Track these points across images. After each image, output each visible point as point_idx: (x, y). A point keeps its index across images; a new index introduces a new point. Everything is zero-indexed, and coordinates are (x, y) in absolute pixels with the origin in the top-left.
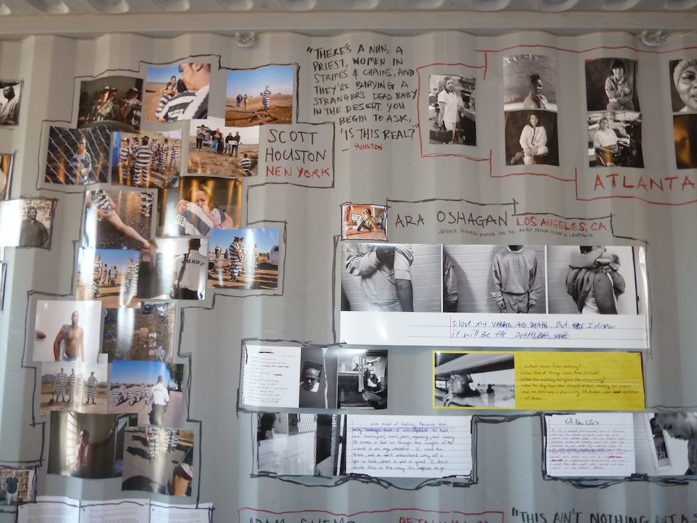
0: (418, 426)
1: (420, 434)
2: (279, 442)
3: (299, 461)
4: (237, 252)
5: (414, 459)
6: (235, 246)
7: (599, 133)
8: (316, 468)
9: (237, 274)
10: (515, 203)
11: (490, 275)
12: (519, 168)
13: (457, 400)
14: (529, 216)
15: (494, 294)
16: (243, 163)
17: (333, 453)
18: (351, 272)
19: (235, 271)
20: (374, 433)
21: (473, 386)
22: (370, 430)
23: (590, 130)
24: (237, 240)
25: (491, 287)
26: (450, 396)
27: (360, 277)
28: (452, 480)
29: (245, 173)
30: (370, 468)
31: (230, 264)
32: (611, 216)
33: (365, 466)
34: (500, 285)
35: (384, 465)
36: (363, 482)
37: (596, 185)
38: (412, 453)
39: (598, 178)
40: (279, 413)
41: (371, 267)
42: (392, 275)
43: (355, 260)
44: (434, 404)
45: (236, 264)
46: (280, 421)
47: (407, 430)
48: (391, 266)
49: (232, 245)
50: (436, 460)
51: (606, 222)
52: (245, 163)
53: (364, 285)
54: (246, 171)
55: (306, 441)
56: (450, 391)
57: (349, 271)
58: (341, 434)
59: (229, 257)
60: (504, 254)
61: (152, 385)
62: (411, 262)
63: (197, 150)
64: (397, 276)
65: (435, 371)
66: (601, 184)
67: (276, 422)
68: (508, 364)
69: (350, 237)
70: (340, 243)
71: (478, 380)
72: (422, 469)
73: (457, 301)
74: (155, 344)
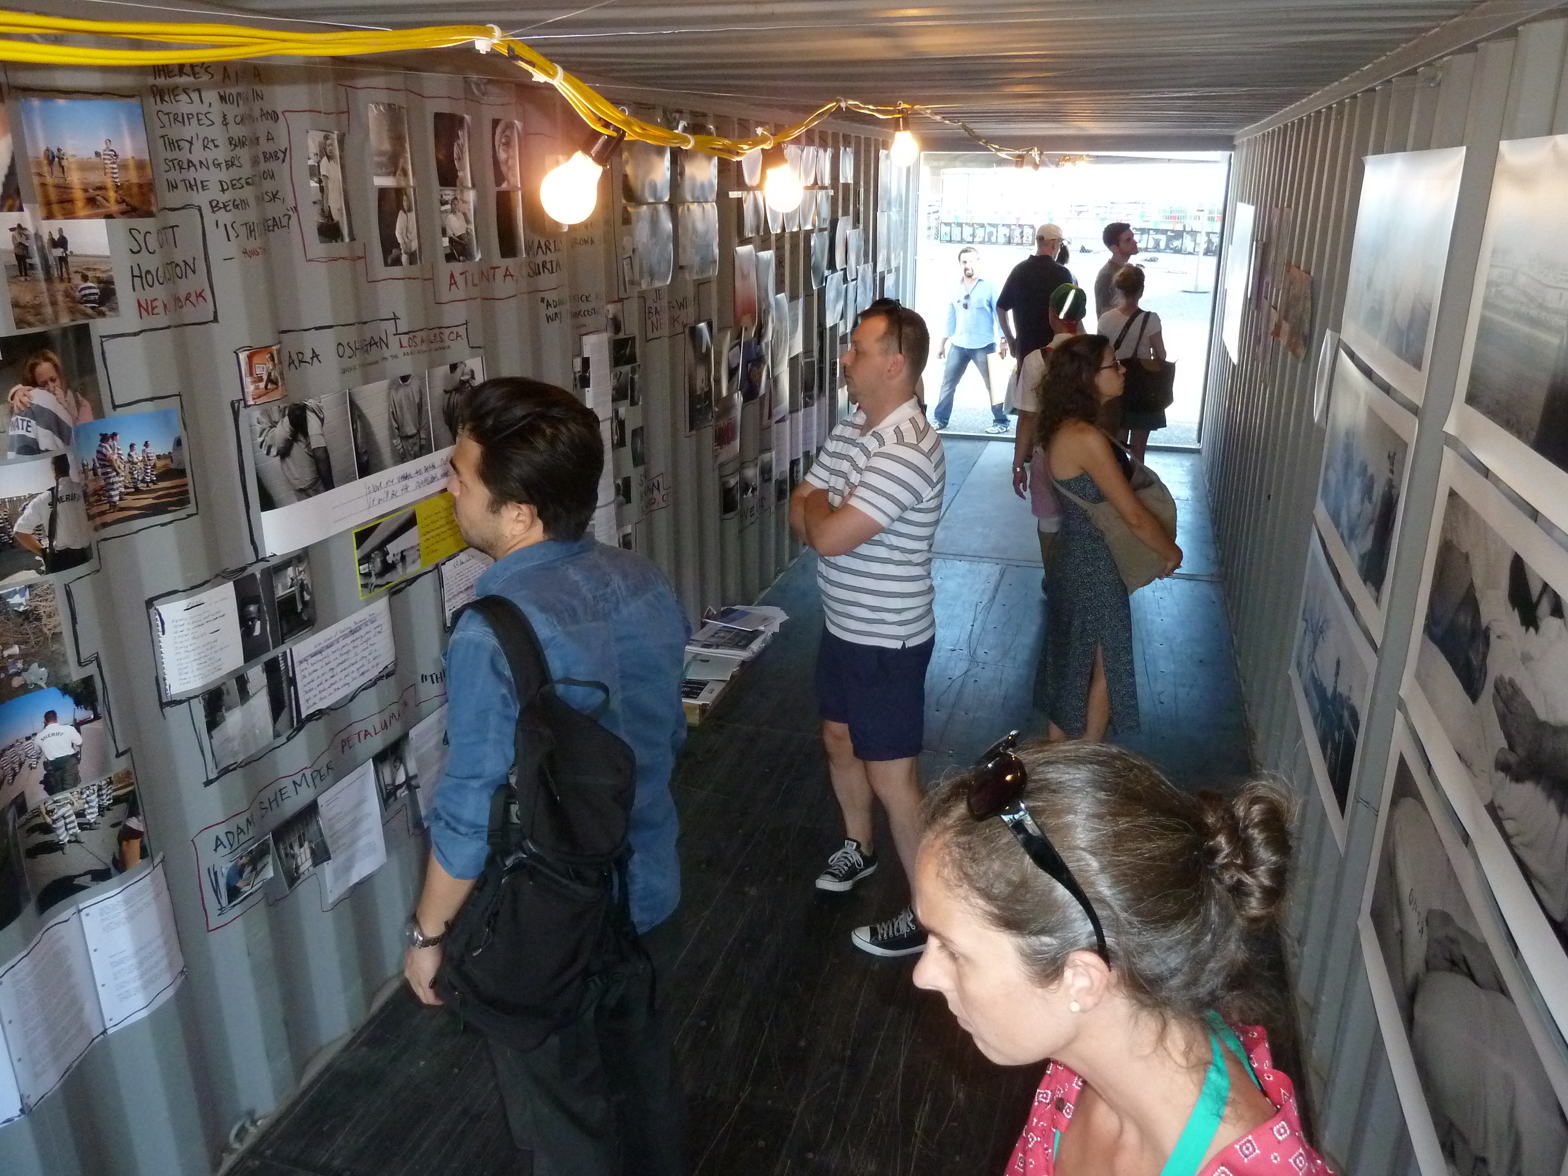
0: (353, 626)
1: (357, 635)
2: (234, 719)
3: (257, 731)
4: (110, 461)
5: (354, 668)
6: (104, 450)
7: (451, 217)
8: (274, 730)
9: (117, 498)
10: (395, 318)
11: (389, 420)
12: (396, 271)
13: (380, 582)
14: (411, 335)
15: (394, 441)
16: (83, 292)
17: (287, 703)
18: (268, 453)
19: (113, 493)
20: (319, 657)
21: (390, 559)
22: (315, 654)
23: (442, 212)
24: (105, 438)
25: (392, 436)
26: (373, 580)
27: (278, 458)
28: (384, 673)
29: (90, 311)
30: (321, 699)
31: (103, 483)
32: (466, 324)
33: (316, 700)
34: (398, 429)
35: (331, 690)
36: (317, 720)
37: (451, 285)
38: (353, 661)
39: (452, 276)
40: (224, 683)
41: (287, 440)
42: (308, 445)
43: (270, 435)
44: (360, 594)
45: (111, 480)
46: (228, 692)
47: (345, 637)
48: (306, 435)
49: (100, 449)
50: (371, 658)
51: (462, 330)
52: (87, 292)
53: (285, 467)
54: (93, 308)
55: (260, 702)
56: (373, 573)
57: (265, 452)
58: (291, 675)
59: (100, 471)
60: (397, 389)
61: (35, 734)
62: (322, 420)
63: (23, 279)
64: (314, 445)
65: (356, 555)
66: (455, 283)
67: (225, 697)
68: (410, 522)
69: (259, 401)
70: (243, 412)
71: (393, 548)
72: (363, 674)
73: (368, 461)
74: (20, 665)
